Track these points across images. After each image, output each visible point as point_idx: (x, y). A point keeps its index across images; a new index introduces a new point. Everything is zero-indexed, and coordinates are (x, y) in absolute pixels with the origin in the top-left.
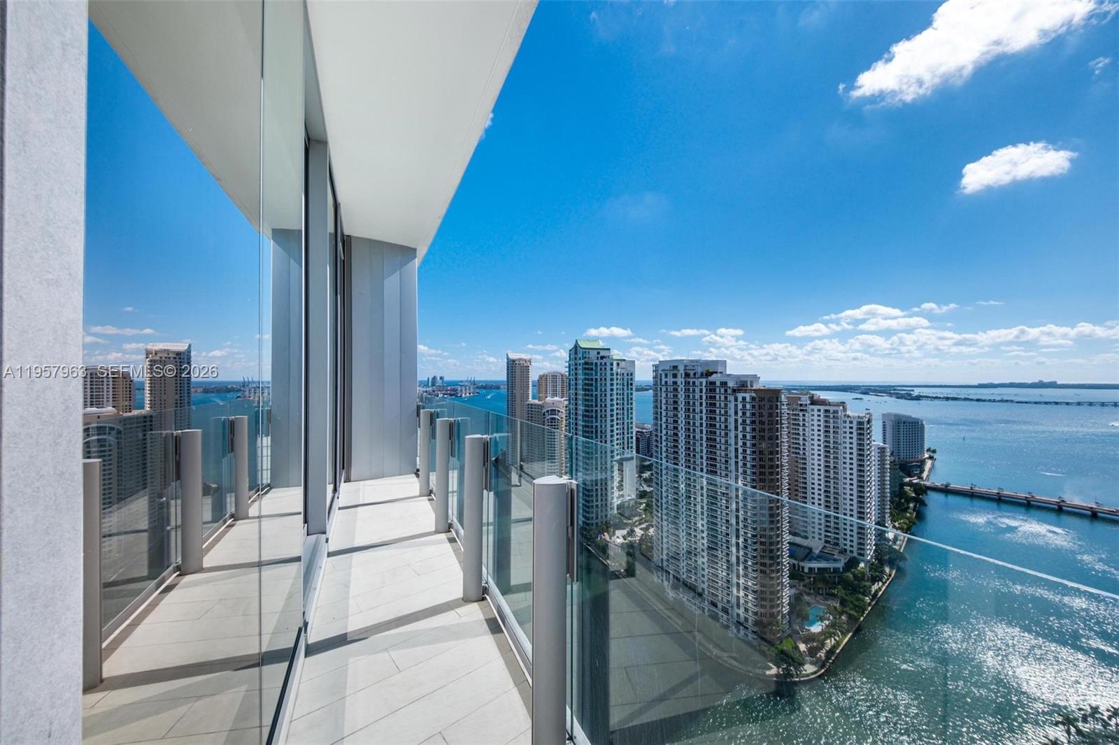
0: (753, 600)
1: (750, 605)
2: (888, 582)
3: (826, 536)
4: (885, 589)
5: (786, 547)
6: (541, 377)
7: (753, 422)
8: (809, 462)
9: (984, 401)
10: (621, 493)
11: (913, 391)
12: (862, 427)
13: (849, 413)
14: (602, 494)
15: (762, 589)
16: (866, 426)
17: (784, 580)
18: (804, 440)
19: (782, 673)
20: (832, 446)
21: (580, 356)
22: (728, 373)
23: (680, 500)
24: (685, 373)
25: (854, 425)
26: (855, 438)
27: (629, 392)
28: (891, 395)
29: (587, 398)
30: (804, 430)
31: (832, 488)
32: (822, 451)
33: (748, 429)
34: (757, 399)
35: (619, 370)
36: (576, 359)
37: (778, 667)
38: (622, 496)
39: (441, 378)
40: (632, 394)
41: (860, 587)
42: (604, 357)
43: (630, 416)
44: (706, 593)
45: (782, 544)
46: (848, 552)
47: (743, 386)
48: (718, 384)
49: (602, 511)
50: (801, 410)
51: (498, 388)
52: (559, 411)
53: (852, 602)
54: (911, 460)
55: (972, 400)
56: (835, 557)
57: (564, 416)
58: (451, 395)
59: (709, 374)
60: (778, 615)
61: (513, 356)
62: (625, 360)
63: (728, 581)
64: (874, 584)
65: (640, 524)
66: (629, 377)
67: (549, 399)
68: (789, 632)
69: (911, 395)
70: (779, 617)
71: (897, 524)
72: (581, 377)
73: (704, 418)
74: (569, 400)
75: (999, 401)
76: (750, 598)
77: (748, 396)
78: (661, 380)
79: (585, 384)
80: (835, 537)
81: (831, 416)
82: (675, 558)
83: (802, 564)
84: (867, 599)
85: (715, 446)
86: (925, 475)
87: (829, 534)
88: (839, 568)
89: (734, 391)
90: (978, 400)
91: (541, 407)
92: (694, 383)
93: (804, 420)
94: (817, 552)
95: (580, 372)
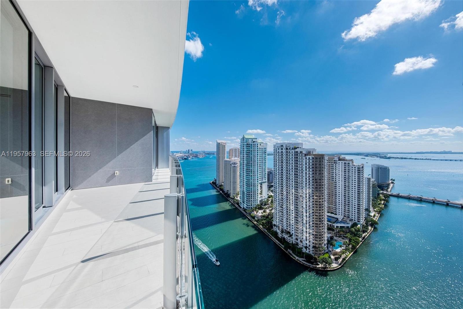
0: (312, 238)
1: (311, 240)
2: (370, 233)
3: (344, 214)
4: (368, 236)
5: (326, 217)
6: (230, 150)
7: (313, 167)
8: (338, 184)
9: (418, 159)
10: (261, 196)
11: (387, 155)
12: (360, 170)
13: (354, 164)
14: (253, 196)
15: (316, 233)
16: (361, 169)
17: (325, 230)
18: (336, 175)
19: (323, 266)
20: (347, 178)
21: (245, 141)
22: (303, 148)
23: (284, 198)
24: (286, 148)
25: (356, 169)
26: (357, 174)
27: (265, 155)
28: (377, 157)
29: (248, 158)
30: (336, 171)
31: (347, 194)
32: (343, 179)
33: (311, 170)
34: (314, 158)
35: (261, 147)
36: (243, 142)
37: (322, 264)
38: (262, 197)
39: (191, 150)
40: (266, 156)
41: (357, 234)
42: (255, 142)
43: (265, 165)
44: (294, 235)
45: (324, 216)
46: (353, 220)
47: (309, 153)
48: (299, 152)
49: (253, 203)
50: (335, 163)
51: (214, 154)
52: (237, 163)
53: (354, 240)
54: (384, 184)
55: (413, 159)
56: (347, 222)
57: (239, 165)
58: (195, 157)
59: (296, 148)
60: (322, 244)
61: (219, 141)
62: (263, 143)
63: (302, 230)
64: (363, 234)
65: (268, 208)
66: (265, 150)
67: (233, 159)
68: (327, 251)
69: (386, 157)
70: (323, 245)
71: (375, 210)
72: (245, 150)
73: (293, 166)
74: (241, 159)
75: (425, 159)
76: (311, 237)
77: (311, 157)
78: (276, 151)
79: (247, 152)
80: (348, 214)
81: (347, 165)
82: (282, 221)
83: (333, 224)
84: (361, 239)
85: (298, 177)
86: (389, 190)
87: (345, 213)
88: (349, 227)
89: (305, 155)
90: (415, 159)
91: (230, 161)
92: (289, 152)
93: (336, 167)
94: (340, 220)
95: (245, 148)
